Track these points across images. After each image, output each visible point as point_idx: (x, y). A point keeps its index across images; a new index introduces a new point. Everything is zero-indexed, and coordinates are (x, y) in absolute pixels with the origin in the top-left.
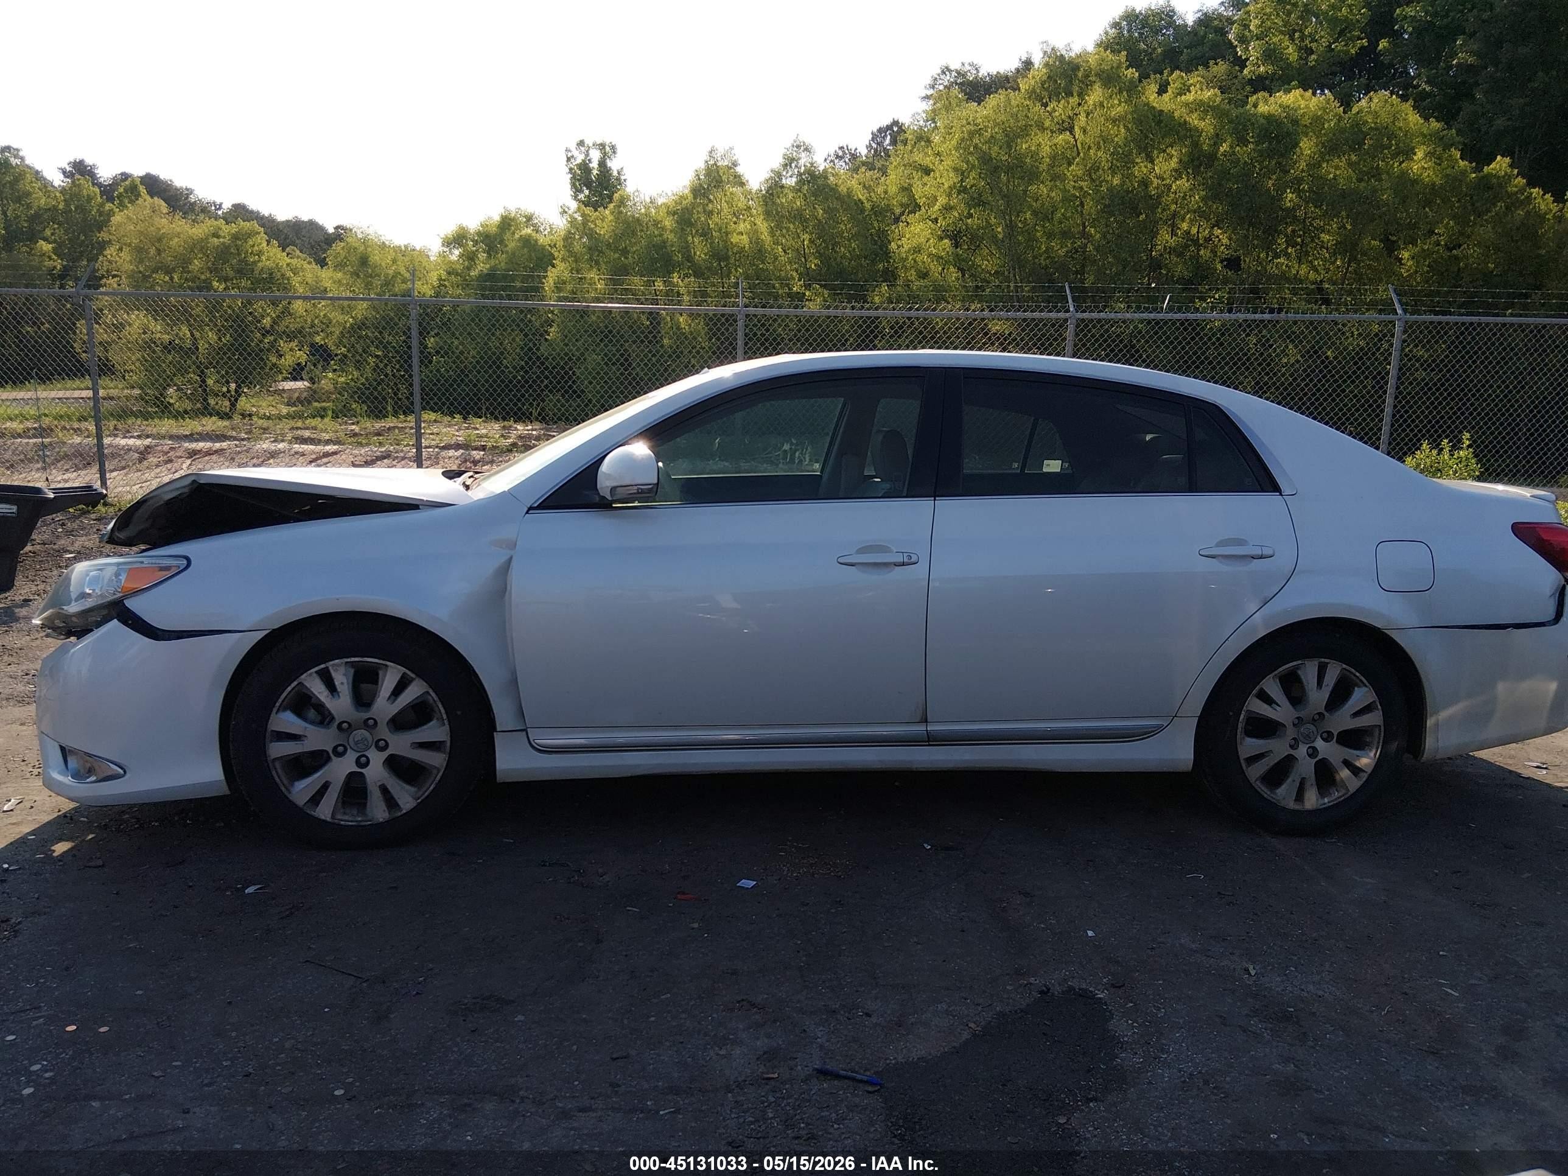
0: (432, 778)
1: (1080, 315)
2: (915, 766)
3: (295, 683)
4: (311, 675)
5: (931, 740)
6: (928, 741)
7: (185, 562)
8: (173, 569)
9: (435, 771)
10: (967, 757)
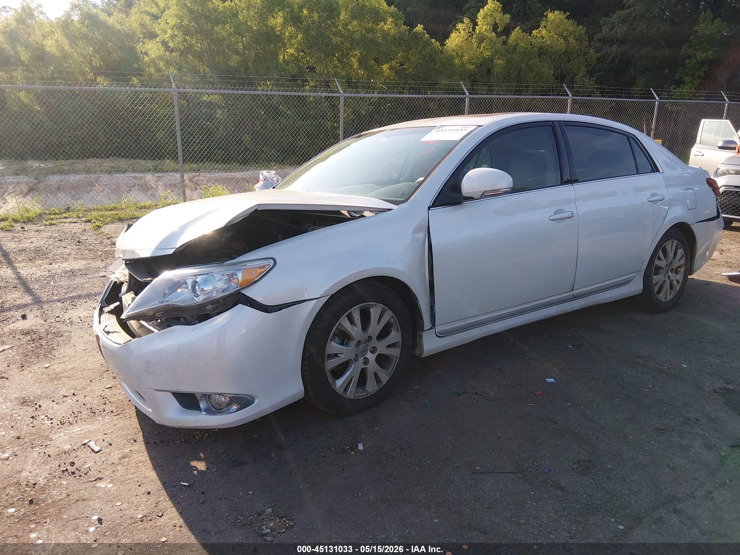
0: (394, 363)
1: (346, 95)
2: (568, 311)
3: (338, 324)
4: (344, 317)
5: (575, 298)
6: (574, 298)
7: (272, 261)
8: (266, 267)
9: (394, 359)
10: (583, 303)
